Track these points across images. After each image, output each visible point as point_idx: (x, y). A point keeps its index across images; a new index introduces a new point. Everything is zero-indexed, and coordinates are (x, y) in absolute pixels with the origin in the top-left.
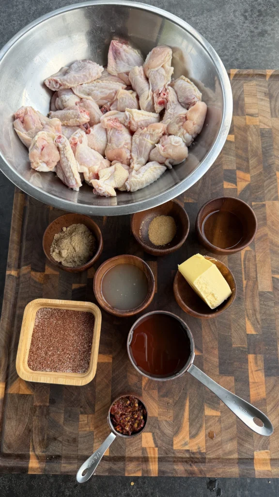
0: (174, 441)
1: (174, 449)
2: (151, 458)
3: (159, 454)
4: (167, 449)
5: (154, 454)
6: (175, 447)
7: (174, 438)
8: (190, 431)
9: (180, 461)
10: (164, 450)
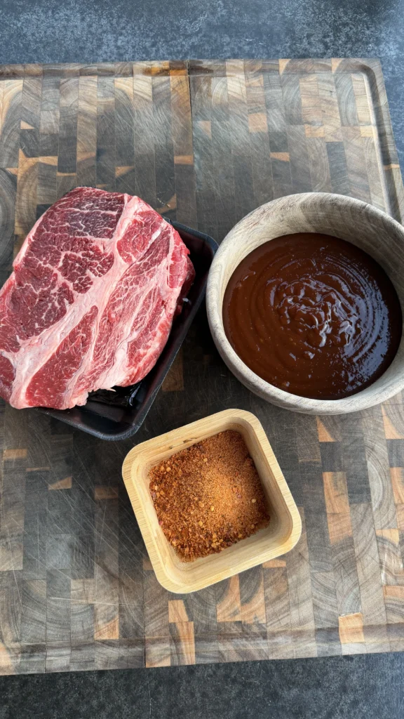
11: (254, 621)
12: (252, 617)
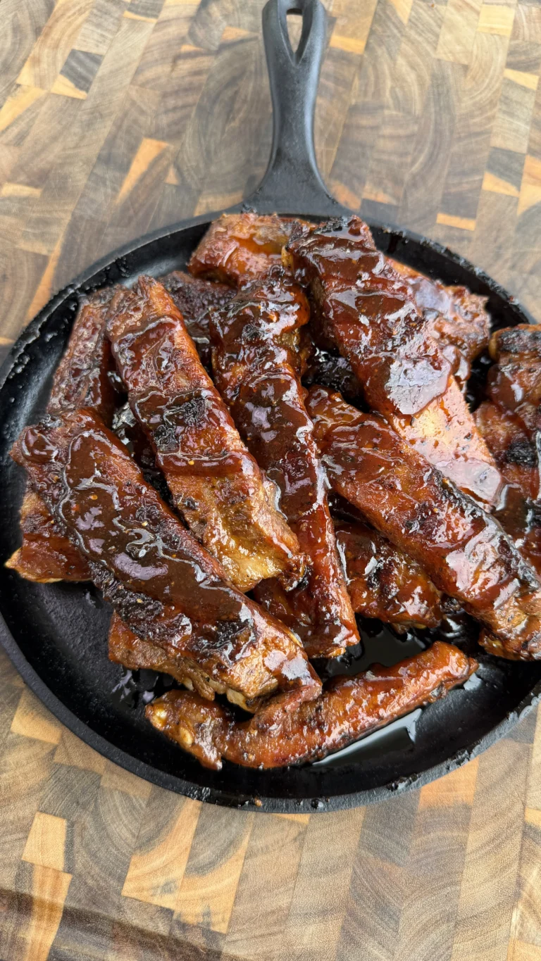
0: (132, 867)
1: (124, 893)
2: (42, 903)
3: (70, 896)
4: (100, 888)
5: (54, 892)
6: (129, 889)
7: (134, 859)
8: (193, 848)
9: (132, 941)
10: (91, 889)
11: (201, 920)
12: (199, 909)
